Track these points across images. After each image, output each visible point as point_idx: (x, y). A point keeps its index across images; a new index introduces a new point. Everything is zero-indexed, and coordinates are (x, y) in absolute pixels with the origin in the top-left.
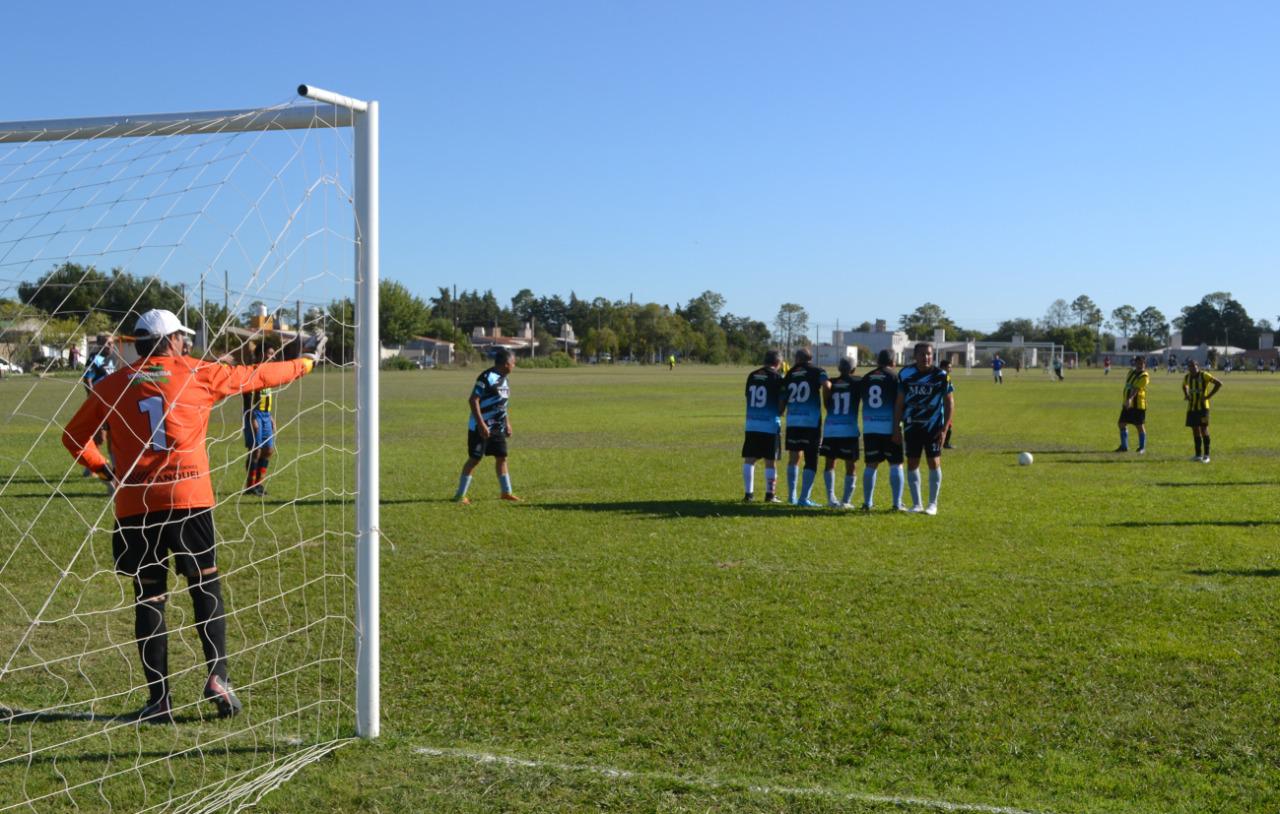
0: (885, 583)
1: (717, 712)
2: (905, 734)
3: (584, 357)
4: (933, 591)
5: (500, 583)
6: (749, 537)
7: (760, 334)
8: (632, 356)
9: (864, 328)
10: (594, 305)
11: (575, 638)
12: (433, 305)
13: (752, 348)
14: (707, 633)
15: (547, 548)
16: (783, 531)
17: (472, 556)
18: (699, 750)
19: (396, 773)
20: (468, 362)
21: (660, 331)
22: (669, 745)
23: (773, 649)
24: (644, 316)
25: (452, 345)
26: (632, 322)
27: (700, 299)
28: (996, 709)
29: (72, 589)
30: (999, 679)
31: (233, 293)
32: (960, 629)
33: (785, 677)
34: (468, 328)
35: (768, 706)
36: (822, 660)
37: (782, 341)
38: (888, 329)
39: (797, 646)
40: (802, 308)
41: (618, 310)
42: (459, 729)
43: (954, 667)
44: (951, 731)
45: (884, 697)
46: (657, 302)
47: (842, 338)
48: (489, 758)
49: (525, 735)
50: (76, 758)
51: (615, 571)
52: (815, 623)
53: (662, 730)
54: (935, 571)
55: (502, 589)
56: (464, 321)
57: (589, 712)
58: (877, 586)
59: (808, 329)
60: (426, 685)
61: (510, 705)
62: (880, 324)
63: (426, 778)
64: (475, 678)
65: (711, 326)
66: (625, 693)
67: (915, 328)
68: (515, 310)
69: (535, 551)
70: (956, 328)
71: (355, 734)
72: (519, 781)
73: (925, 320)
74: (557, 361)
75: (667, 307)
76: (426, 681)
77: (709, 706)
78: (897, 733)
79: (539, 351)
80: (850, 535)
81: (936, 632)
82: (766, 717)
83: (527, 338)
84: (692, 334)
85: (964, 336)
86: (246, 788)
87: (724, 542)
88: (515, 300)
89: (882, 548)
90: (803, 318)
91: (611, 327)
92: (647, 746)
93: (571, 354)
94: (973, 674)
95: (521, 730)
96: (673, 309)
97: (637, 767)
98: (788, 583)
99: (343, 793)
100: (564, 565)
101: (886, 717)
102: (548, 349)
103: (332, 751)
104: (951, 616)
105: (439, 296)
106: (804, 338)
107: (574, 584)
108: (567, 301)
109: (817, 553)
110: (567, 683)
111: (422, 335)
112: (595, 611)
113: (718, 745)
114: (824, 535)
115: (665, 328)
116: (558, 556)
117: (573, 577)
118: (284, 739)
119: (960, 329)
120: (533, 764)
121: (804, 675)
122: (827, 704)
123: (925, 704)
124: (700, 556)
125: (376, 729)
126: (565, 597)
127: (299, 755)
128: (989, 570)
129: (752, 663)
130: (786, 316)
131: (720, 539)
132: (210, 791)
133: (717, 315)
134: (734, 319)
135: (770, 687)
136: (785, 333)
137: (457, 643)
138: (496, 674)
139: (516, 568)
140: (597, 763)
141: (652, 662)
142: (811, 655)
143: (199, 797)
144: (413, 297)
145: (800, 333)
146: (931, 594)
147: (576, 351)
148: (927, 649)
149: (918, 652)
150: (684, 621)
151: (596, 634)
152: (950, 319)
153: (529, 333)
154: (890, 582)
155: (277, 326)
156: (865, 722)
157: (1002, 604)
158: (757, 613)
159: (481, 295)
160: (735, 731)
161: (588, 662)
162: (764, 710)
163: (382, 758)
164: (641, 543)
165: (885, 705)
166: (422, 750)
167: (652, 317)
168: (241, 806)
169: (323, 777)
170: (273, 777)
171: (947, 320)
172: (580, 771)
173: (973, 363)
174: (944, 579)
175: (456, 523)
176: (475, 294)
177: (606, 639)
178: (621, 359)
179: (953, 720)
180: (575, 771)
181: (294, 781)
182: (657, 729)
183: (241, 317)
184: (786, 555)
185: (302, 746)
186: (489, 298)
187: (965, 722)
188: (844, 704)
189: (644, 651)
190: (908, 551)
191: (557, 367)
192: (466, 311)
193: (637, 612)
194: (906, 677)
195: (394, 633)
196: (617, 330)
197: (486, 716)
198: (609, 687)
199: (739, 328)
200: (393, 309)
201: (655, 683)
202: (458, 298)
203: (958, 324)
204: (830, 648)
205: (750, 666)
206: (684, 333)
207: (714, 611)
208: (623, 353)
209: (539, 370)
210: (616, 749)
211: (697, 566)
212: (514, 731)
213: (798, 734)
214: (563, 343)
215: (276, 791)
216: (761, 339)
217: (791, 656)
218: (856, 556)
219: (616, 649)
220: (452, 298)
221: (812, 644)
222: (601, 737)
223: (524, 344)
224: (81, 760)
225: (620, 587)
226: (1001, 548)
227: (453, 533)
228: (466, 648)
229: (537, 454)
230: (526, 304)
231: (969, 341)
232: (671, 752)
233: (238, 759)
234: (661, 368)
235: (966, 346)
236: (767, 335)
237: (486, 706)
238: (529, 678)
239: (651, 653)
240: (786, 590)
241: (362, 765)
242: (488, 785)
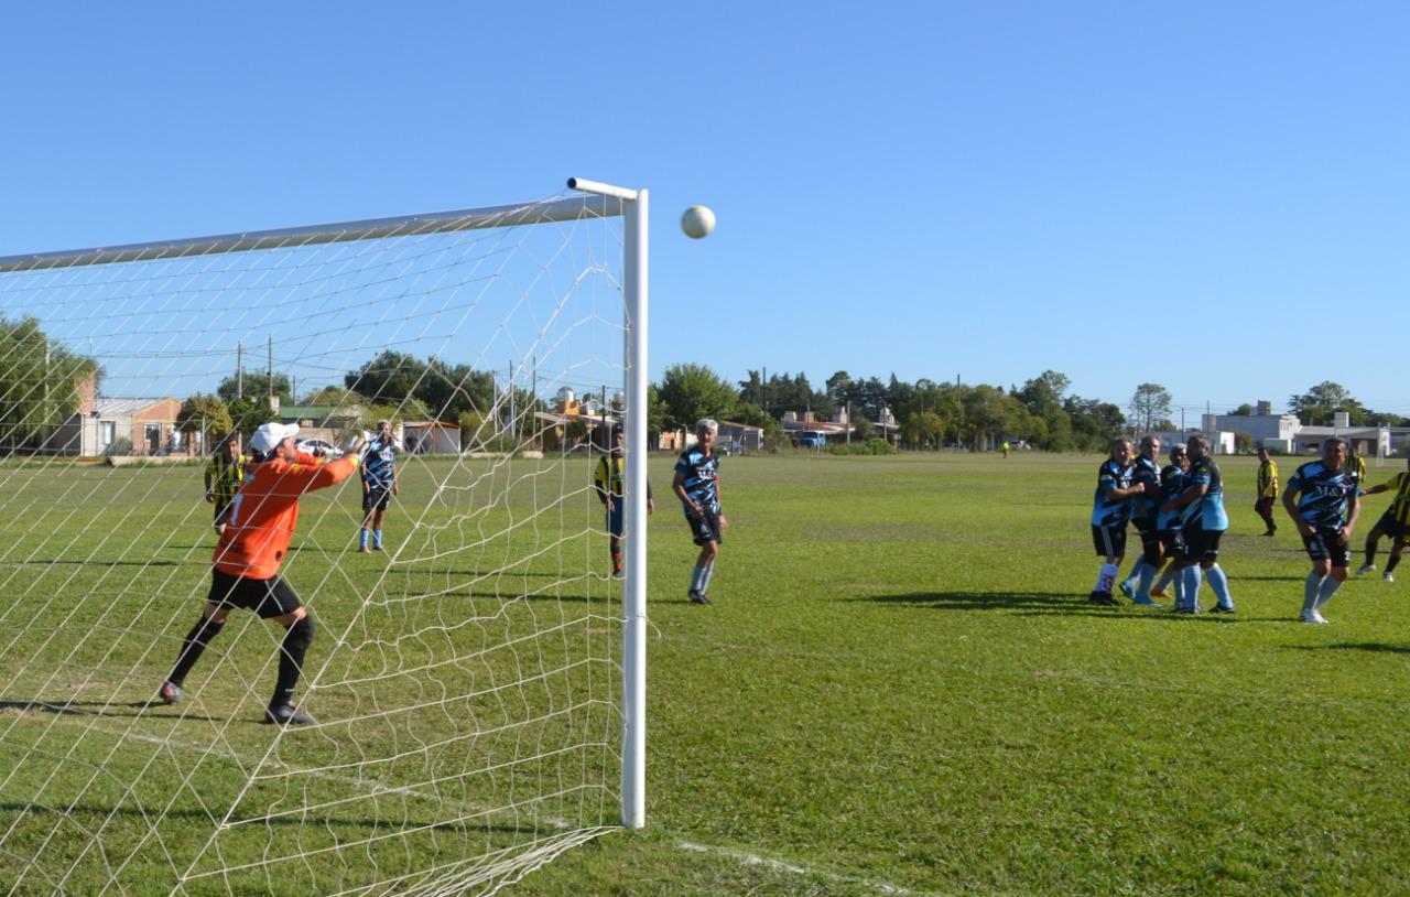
0: (1239, 706)
1: (1016, 834)
2: (1245, 879)
3: (906, 444)
4: (1302, 718)
5: (789, 681)
6: (1076, 645)
7: (1111, 418)
8: (960, 443)
9: (1243, 411)
10: (917, 387)
11: (863, 743)
12: (742, 389)
13: (1102, 434)
14: (1014, 748)
15: (842, 646)
16: (1119, 640)
17: (762, 651)
18: (990, 873)
19: (657, 866)
20: (778, 449)
21: (992, 416)
22: (955, 864)
23: (1091, 770)
24: (975, 397)
25: (761, 431)
26: (960, 406)
27: (1039, 381)
28: (1368, 861)
29: (370, 663)
30: (1376, 826)
31: (541, 378)
32: (1331, 764)
33: (1102, 803)
34: (777, 414)
35: (1077, 833)
36: (1149, 787)
37: (1139, 425)
38: (1272, 413)
39: (1120, 769)
40: (1163, 389)
41: (944, 393)
42: (728, 828)
43: (1318, 808)
44: (1306, 882)
45: (1222, 835)
46: (989, 384)
47: (1214, 422)
48: (755, 860)
49: (796, 840)
50: (357, 823)
51: (916, 674)
52: (1145, 745)
53: (949, 848)
54: (1307, 695)
55: (790, 686)
56: (774, 406)
57: (870, 822)
58: (1229, 708)
59: (1171, 413)
60: (700, 781)
61: (784, 808)
62: (1263, 406)
63: (688, 874)
64: (751, 777)
65: (1053, 408)
66: (913, 806)
67: (1310, 411)
68: (829, 394)
69: (831, 648)
70: (1364, 410)
71: (620, 823)
72: (784, 886)
73: (1323, 402)
74: (875, 448)
75: (1000, 389)
76: (700, 776)
77: (1007, 827)
78: (1234, 877)
79: (856, 437)
80: (1202, 648)
81: (1300, 766)
82: (1074, 845)
83: (842, 423)
84: (1030, 419)
85: (1376, 420)
86: (508, 866)
87: (1045, 648)
88: (830, 383)
89: (1241, 664)
90: (1165, 400)
91: (936, 411)
92: (930, 863)
93: (890, 440)
94: (1342, 818)
95: (793, 834)
96: (1007, 390)
97: (915, 884)
98: (1117, 699)
99: (603, 881)
100: (859, 665)
101: (1222, 857)
102: (866, 434)
103: (596, 838)
104: (1322, 748)
105: (748, 379)
106: (1167, 422)
107: (868, 686)
108: (887, 384)
109: (1157, 667)
110: (849, 789)
111: (730, 421)
112: (889, 716)
113: (1012, 871)
114: (1169, 647)
115: (997, 412)
116: (854, 655)
117: (869, 678)
118: (551, 822)
119: (1370, 412)
120: (802, 871)
121: (1126, 804)
122: (1150, 837)
123: (1272, 849)
124: (1017, 663)
125: (640, 820)
126: (858, 699)
127: (563, 837)
128: (1379, 697)
129: (1064, 784)
130: (1143, 398)
131: (1042, 645)
132: (471, 864)
133: (1060, 397)
134: (1080, 401)
135: (1081, 813)
136: (1143, 418)
137: (736, 740)
138: (773, 774)
139: (808, 666)
140: (872, 877)
141: (947, 774)
142: (1136, 780)
143: (460, 869)
144: (720, 382)
145: (1162, 417)
146: (1298, 722)
147: (896, 437)
148: (1284, 785)
149: (1273, 786)
150: (989, 733)
151: (887, 740)
152: (1356, 401)
153: (844, 418)
154: (1246, 705)
155: (583, 411)
156: (1195, 861)
157: (1391, 737)
158: (1076, 729)
159: (792, 377)
160: (1034, 857)
161: (875, 769)
162: (1072, 837)
163: (646, 850)
164: (949, 645)
165: (1222, 844)
166: (686, 845)
167: (984, 401)
168: (502, 883)
169: (585, 862)
170: (536, 856)
171: (1351, 401)
172: (851, 883)
173: (1388, 453)
174: (1317, 705)
175: (748, 615)
176: (786, 377)
177: (897, 746)
178: (946, 446)
179: (1309, 869)
180: (846, 882)
181: (556, 863)
182: (944, 846)
183: (548, 402)
184: (1118, 667)
185: (567, 829)
186: (801, 381)
187: (1323, 873)
188: (1173, 839)
189: (939, 762)
190: (1275, 671)
191: (875, 454)
192: (776, 396)
193: (936, 720)
194: (1253, 814)
195: (672, 726)
196: (942, 414)
197: (758, 816)
198: (895, 797)
199: (1086, 412)
200: (700, 393)
201: (947, 797)
202: (768, 381)
203: (1367, 407)
204: (1161, 775)
205: (1061, 787)
206: (1022, 417)
207: (1025, 725)
208: (950, 440)
209: (856, 457)
210: (894, 863)
211: (1010, 674)
212: (787, 835)
213: (1109, 867)
214: (882, 428)
215: (537, 872)
216: (1113, 424)
217: (1111, 780)
218: (1207, 672)
219: (908, 758)
220: (762, 382)
221: (1139, 768)
222: (880, 849)
223: (839, 429)
224: (361, 824)
225: (919, 692)
226: (1399, 672)
227: (744, 626)
228: (745, 745)
229: (843, 547)
230: (842, 387)
231: (1382, 426)
232: (956, 873)
233: (505, 837)
234: (994, 456)
235: (1378, 432)
236: (1121, 420)
237: (760, 807)
238: (809, 781)
239: (947, 765)
240: (1113, 706)
241: (625, 855)
242: (751, 887)
